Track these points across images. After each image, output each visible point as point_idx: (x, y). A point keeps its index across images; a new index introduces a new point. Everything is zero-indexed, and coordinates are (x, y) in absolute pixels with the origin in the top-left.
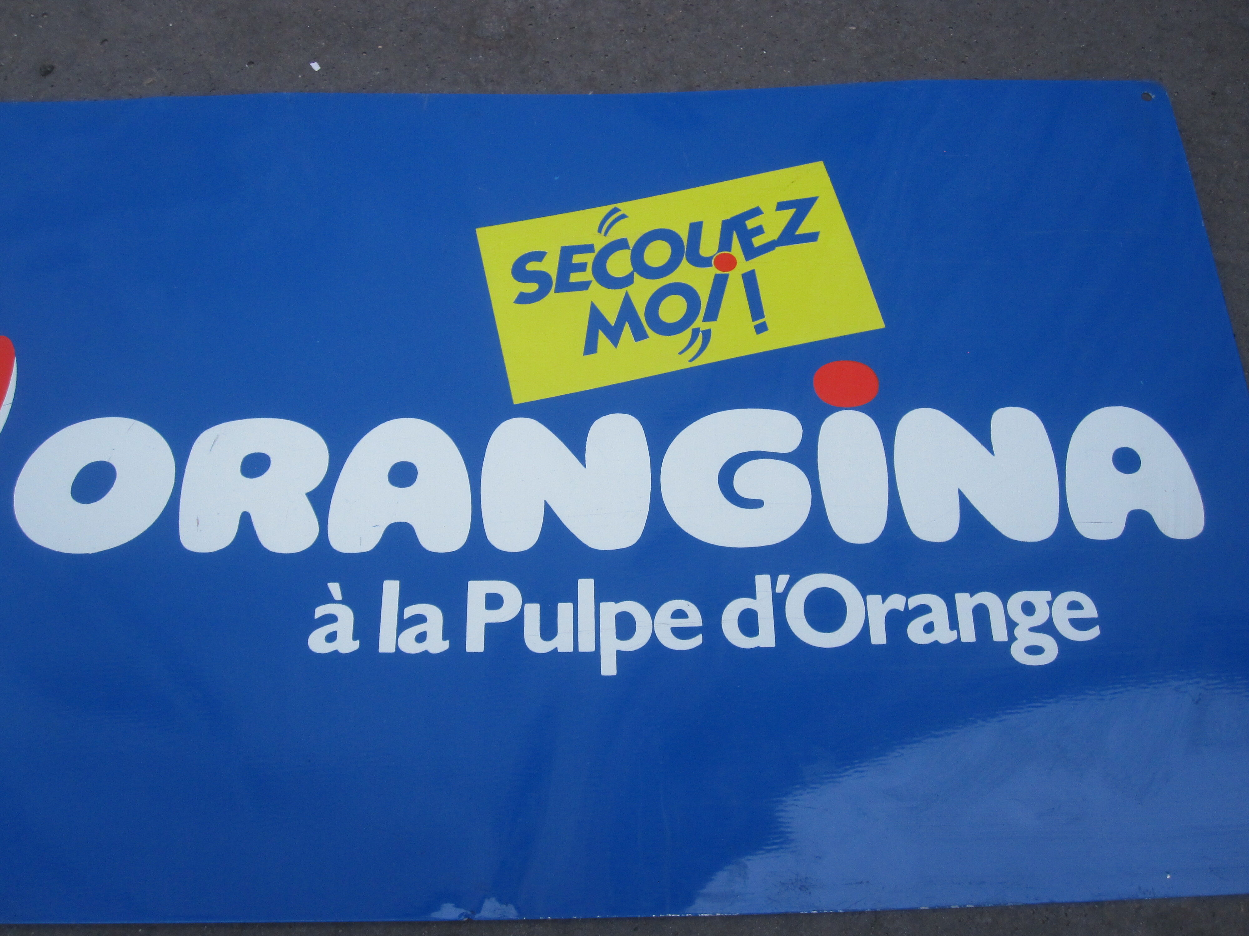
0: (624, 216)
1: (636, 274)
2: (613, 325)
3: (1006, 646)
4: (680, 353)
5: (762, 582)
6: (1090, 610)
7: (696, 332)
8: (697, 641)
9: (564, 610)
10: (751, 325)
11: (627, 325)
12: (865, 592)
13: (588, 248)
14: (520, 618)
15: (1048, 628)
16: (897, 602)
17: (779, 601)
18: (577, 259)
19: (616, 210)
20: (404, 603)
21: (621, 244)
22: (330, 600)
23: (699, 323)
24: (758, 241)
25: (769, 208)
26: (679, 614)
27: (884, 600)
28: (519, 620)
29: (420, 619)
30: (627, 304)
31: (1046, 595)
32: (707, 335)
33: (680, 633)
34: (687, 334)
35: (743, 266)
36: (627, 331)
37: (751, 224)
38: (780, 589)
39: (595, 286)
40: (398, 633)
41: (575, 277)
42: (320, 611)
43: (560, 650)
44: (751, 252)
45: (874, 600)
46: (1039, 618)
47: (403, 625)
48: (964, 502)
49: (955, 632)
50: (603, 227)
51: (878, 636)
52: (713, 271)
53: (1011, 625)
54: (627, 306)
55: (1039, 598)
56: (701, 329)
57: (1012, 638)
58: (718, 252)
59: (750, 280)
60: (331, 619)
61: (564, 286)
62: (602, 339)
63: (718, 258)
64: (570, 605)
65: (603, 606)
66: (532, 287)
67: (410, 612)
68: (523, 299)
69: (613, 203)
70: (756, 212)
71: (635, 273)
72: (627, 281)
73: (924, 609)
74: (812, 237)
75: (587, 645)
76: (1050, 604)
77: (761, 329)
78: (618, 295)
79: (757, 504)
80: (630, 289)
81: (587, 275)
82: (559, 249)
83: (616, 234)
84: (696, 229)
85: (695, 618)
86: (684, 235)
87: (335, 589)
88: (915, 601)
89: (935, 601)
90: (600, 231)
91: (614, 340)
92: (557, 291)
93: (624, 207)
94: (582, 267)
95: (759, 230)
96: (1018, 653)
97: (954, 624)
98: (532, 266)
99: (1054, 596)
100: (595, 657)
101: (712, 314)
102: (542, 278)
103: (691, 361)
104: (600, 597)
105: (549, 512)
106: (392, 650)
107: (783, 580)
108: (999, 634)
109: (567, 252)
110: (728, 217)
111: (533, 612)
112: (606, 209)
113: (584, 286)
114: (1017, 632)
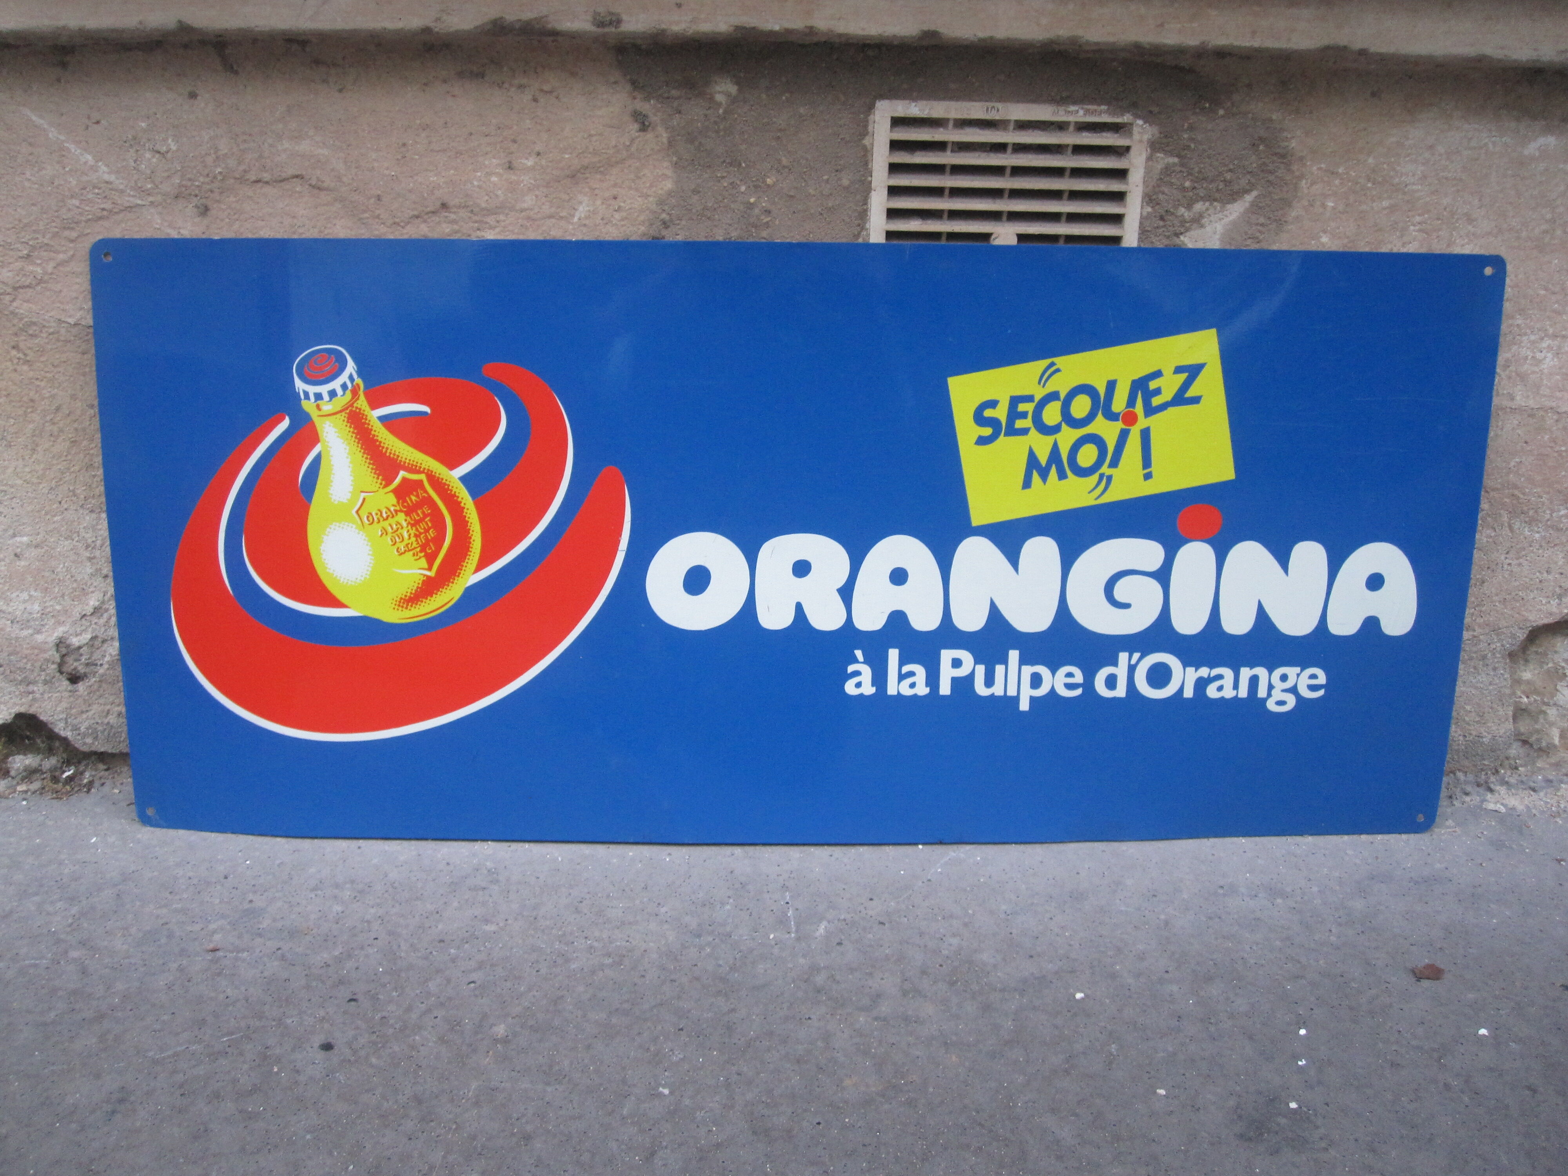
0: (1058, 370)
1: (1063, 425)
2: (1044, 466)
3: (1264, 700)
4: (1090, 492)
5: (1123, 657)
6: (1322, 679)
7: (1102, 476)
8: (1079, 692)
9: (1000, 669)
10: (1141, 473)
11: (1054, 466)
12: (1185, 665)
13: (1029, 399)
14: (973, 673)
15: (1294, 690)
16: (1204, 672)
17: (1132, 669)
18: (1022, 407)
19: (1052, 364)
20: (901, 664)
21: (1053, 396)
22: (856, 661)
23: (1105, 469)
24: (1156, 401)
25: (1168, 371)
26: (1070, 675)
27: (1196, 670)
28: (971, 676)
29: (911, 674)
30: (1055, 449)
31: (1298, 670)
32: (1110, 478)
33: (1069, 686)
34: (1095, 478)
35: (1142, 422)
36: (1053, 472)
37: (1153, 385)
38: (1133, 662)
39: (1033, 432)
40: (899, 682)
41: (1019, 424)
42: (851, 669)
43: (996, 694)
44: (1150, 411)
45: (1190, 670)
46: (1289, 684)
47: (902, 677)
48: (1261, 608)
49: (1236, 691)
50: (1043, 379)
51: (1189, 693)
52: (1119, 425)
53: (1271, 687)
54: (1055, 451)
55: (1292, 671)
56: (1106, 474)
57: (1269, 695)
58: (1126, 408)
59: (1146, 434)
60: (857, 673)
61: (1012, 431)
62: (1036, 477)
63: (1124, 415)
64: (1003, 667)
65: (1024, 668)
66: (987, 431)
67: (906, 669)
68: (982, 441)
69: (1050, 357)
70: (1158, 374)
71: (1063, 423)
72: (1056, 429)
73: (1220, 677)
74: (1196, 400)
75: (1012, 692)
76: (1298, 675)
77: (1148, 476)
78: (1049, 440)
79: (1127, 606)
80: (1058, 436)
81: (1027, 423)
82: (1008, 399)
83: (1050, 387)
84: (1111, 386)
85: (1079, 678)
86: (1102, 390)
87: (859, 654)
88: (1216, 671)
89: (1227, 673)
90: (1039, 383)
91: (1044, 476)
92: (1006, 435)
93: (1061, 361)
94: (1024, 415)
95: (1158, 391)
96: (1271, 705)
97: (1236, 686)
98: (988, 413)
99: (1302, 671)
100: (1016, 699)
101: (1114, 464)
102: (993, 423)
103: (1096, 499)
104: (1023, 661)
105: (993, 606)
106: (895, 693)
107: (1136, 656)
108: (1262, 693)
109: (1015, 401)
110: (1136, 377)
111: (981, 670)
112: (1044, 363)
113: (1024, 432)
114: (1273, 692)
